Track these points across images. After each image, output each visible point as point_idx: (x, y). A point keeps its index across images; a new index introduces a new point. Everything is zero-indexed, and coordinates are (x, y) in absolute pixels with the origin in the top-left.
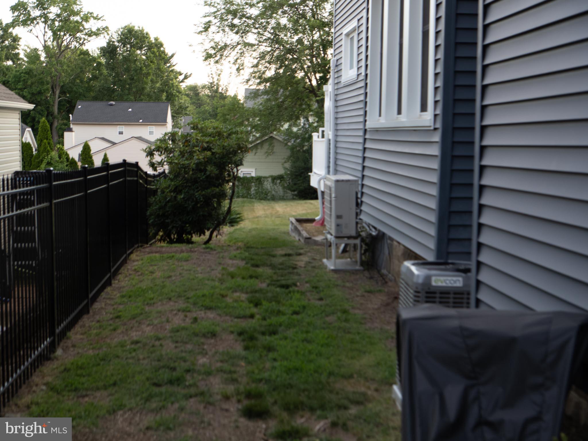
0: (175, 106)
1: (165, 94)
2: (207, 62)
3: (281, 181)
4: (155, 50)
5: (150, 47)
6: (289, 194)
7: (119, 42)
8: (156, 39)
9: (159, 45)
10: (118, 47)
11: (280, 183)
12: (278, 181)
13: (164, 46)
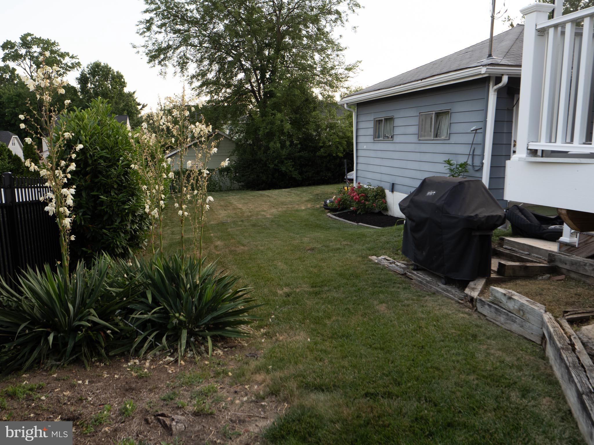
0: (134, 120)
1: (126, 112)
2: (151, 64)
3: (228, 173)
4: (118, 80)
5: (113, 78)
6: (236, 185)
7: (89, 74)
8: (117, 72)
9: (119, 77)
10: (89, 78)
11: (227, 175)
12: (226, 173)
13: (124, 78)
